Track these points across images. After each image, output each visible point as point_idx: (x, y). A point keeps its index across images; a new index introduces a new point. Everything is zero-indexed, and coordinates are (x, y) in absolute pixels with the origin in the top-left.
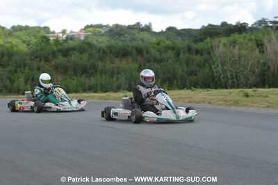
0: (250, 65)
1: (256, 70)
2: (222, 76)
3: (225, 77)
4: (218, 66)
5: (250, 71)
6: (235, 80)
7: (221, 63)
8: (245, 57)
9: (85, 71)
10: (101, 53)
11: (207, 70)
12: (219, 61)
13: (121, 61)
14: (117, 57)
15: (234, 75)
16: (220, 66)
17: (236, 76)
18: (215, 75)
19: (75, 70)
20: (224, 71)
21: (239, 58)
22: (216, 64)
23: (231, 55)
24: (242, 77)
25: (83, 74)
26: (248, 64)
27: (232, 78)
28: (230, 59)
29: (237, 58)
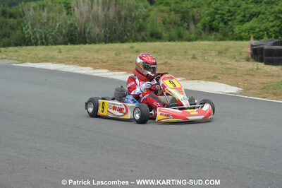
0: (57, 26)
1: (64, 31)
2: (32, 37)
3: (35, 38)
4: (28, 28)
5: (58, 32)
6: (44, 41)
7: (31, 25)
8: (53, 19)
11: (18, 32)
12: (29, 23)
15: (43, 36)
16: (30, 28)
17: (46, 37)
18: (26, 36)
20: (34, 33)
21: (48, 20)
22: (26, 26)
23: (39, 18)
24: (50, 37)
26: (56, 25)
27: (42, 39)
28: (39, 22)
29: (45, 20)
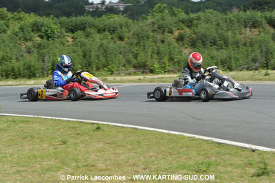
9: (214, 43)
10: (228, 23)
13: (250, 31)
14: (246, 27)
19: (203, 42)
25: (211, 46)
